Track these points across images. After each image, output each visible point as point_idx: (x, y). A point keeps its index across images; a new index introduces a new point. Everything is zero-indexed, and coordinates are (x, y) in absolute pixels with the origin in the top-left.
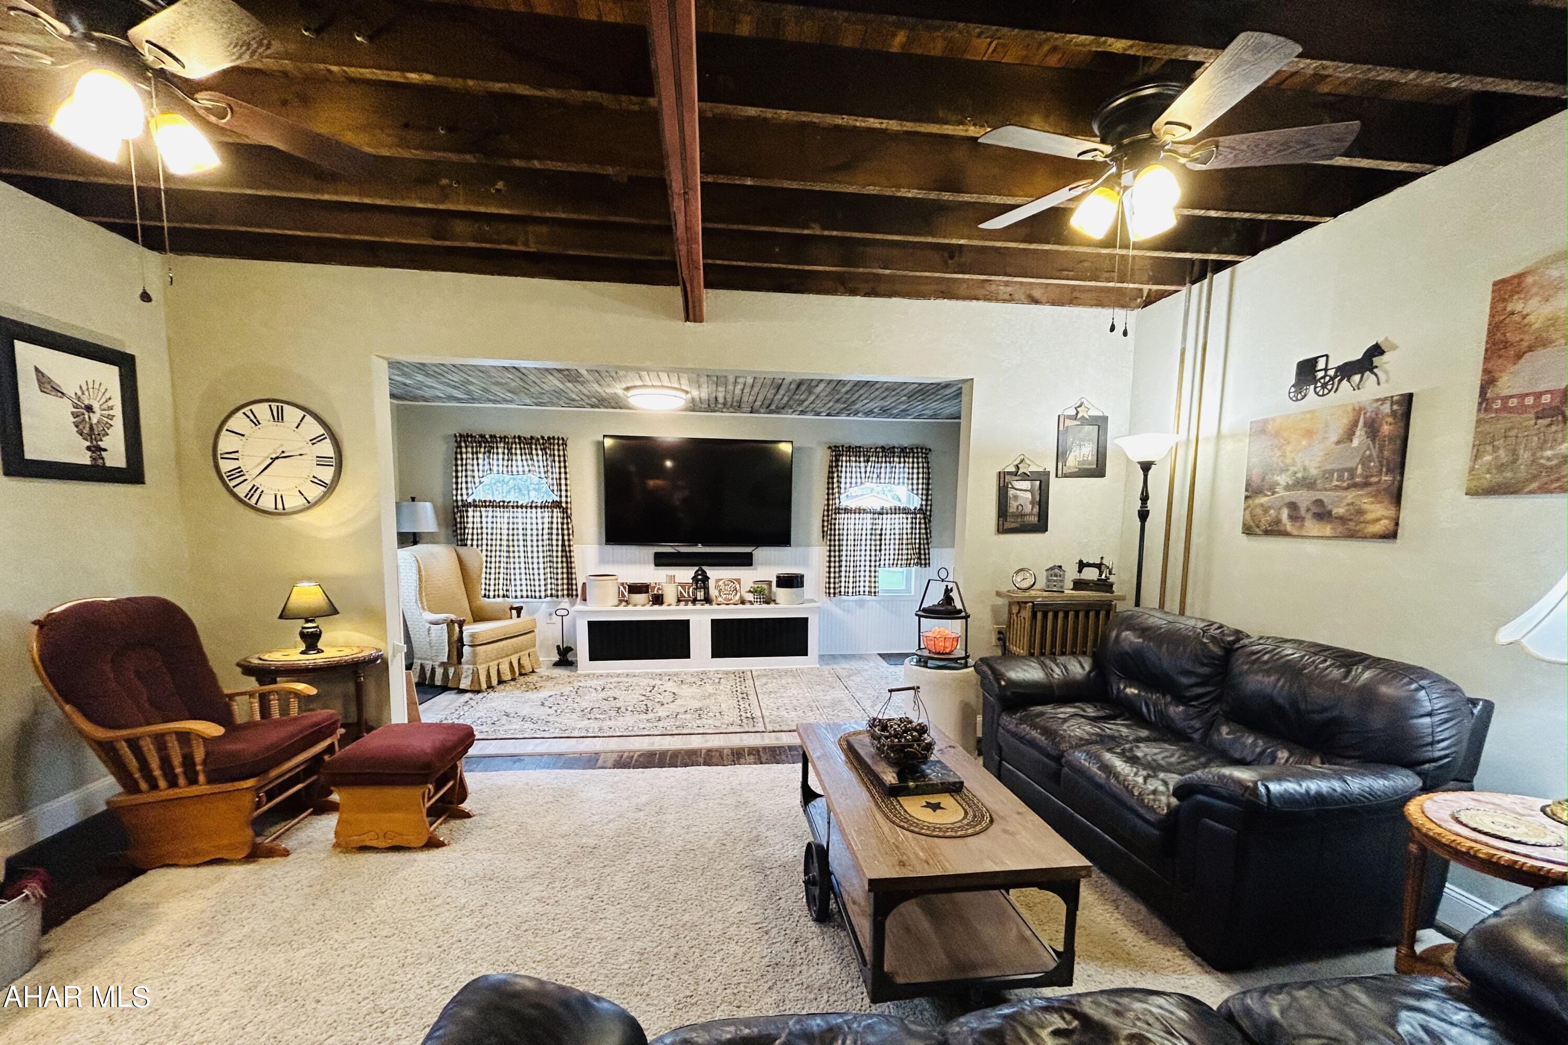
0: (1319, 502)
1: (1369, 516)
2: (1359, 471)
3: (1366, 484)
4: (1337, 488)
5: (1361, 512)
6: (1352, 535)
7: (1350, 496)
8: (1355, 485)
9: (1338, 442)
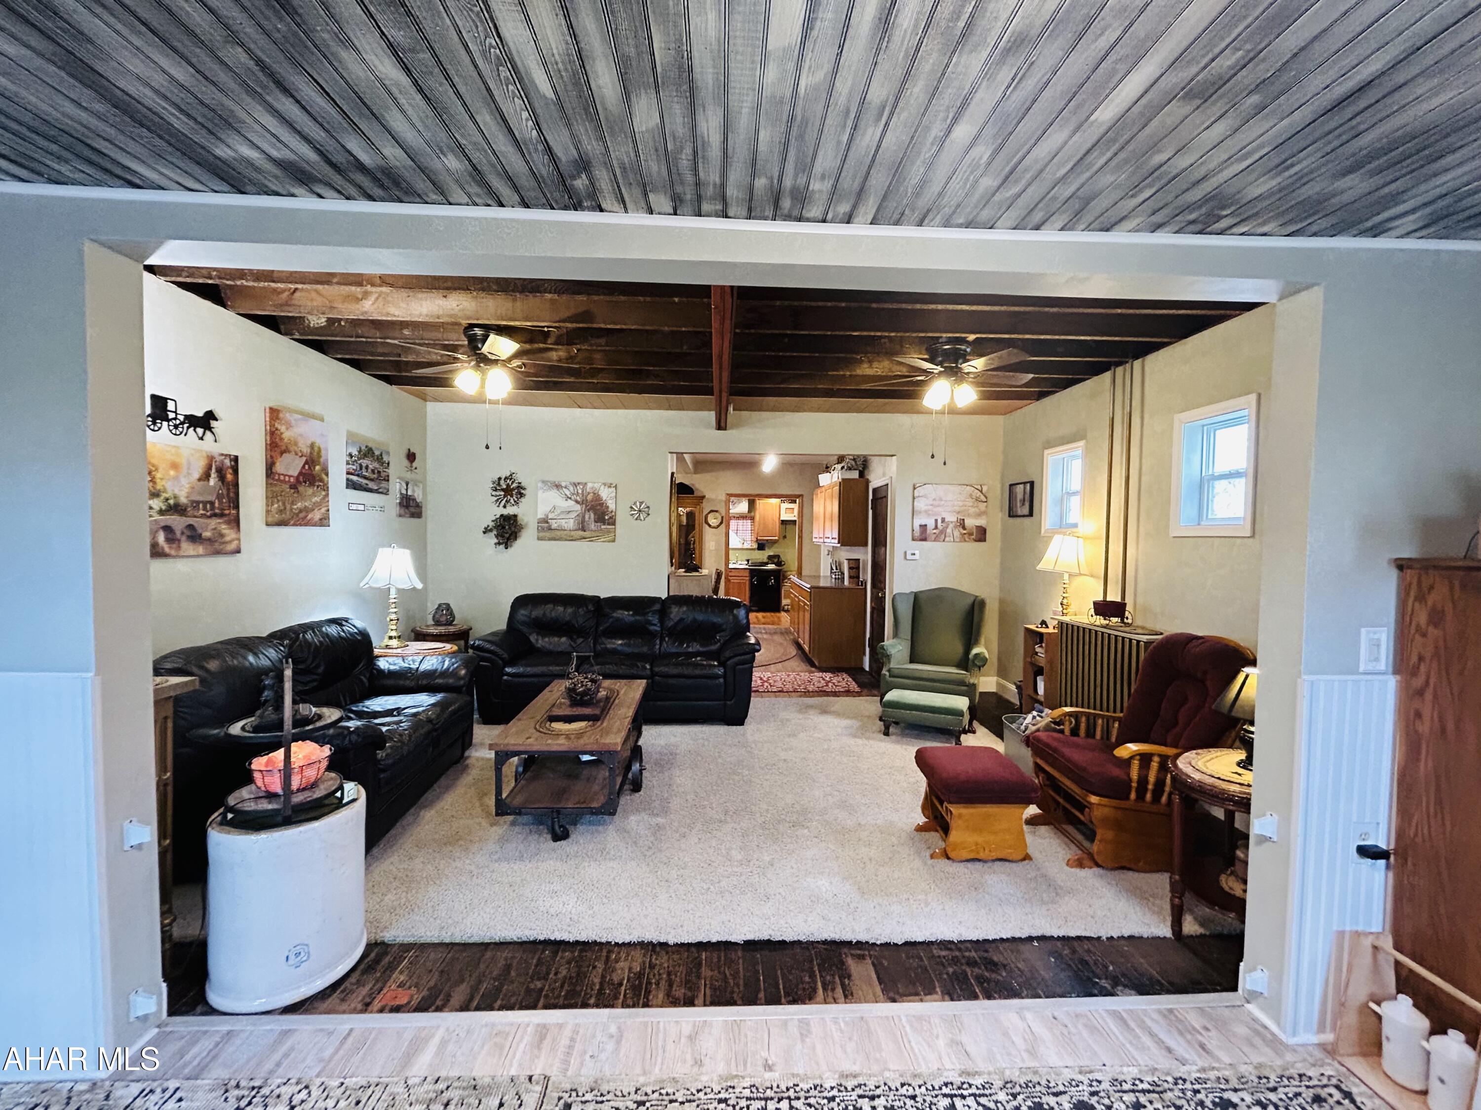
0: (190, 527)
1: (228, 538)
2: (217, 505)
3: (222, 515)
4: (202, 516)
5: (222, 535)
6: (218, 553)
7: (214, 522)
8: (215, 515)
9: (200, 480)
